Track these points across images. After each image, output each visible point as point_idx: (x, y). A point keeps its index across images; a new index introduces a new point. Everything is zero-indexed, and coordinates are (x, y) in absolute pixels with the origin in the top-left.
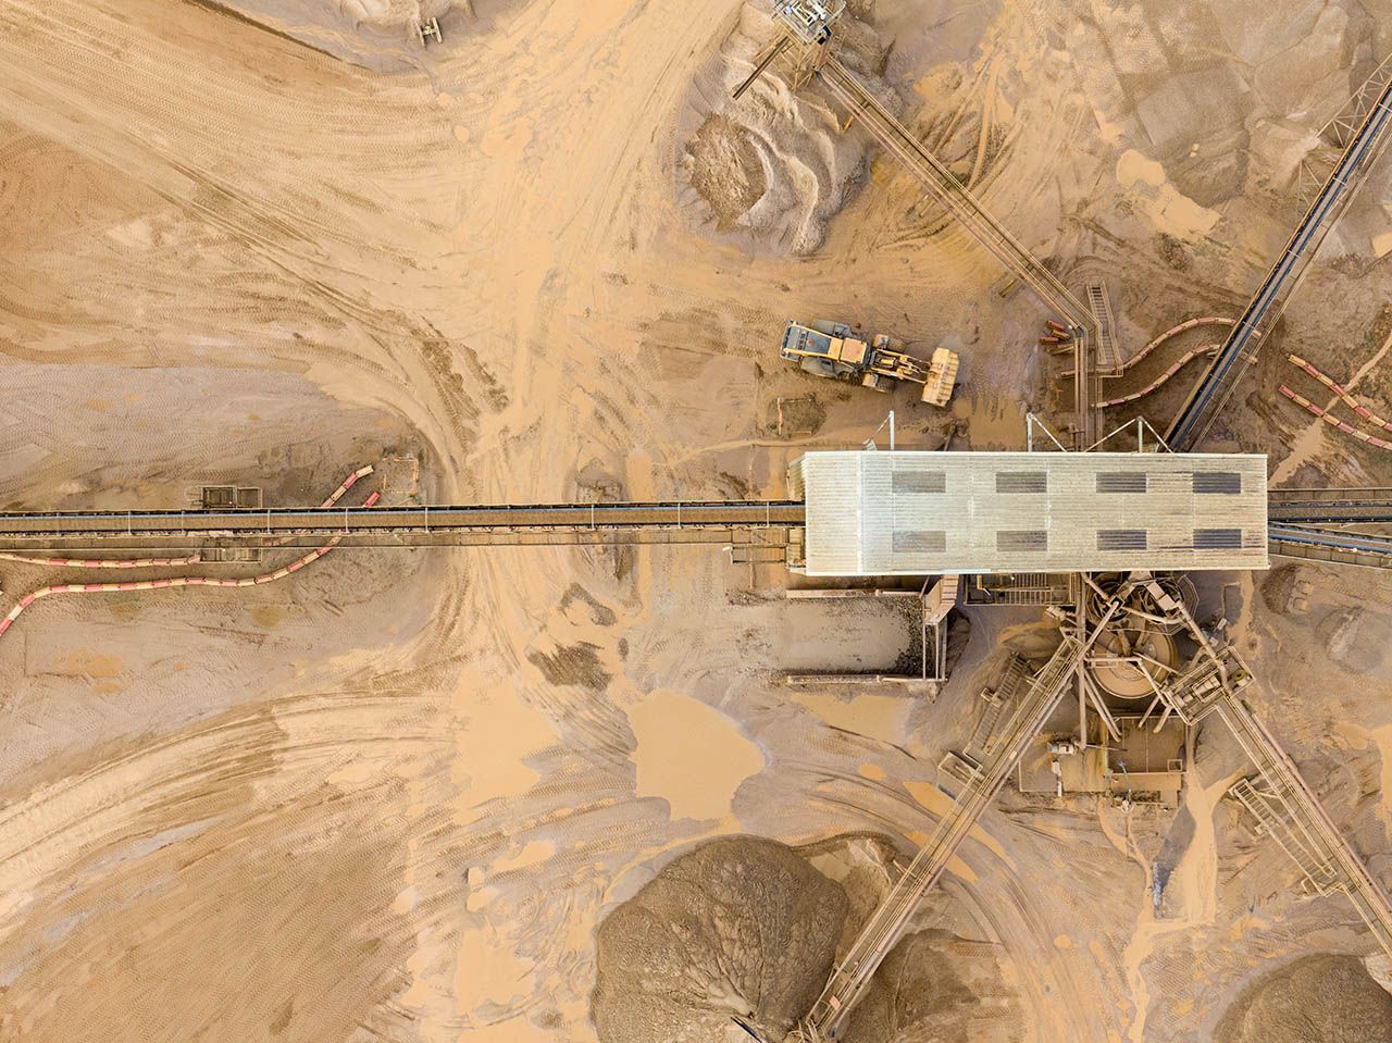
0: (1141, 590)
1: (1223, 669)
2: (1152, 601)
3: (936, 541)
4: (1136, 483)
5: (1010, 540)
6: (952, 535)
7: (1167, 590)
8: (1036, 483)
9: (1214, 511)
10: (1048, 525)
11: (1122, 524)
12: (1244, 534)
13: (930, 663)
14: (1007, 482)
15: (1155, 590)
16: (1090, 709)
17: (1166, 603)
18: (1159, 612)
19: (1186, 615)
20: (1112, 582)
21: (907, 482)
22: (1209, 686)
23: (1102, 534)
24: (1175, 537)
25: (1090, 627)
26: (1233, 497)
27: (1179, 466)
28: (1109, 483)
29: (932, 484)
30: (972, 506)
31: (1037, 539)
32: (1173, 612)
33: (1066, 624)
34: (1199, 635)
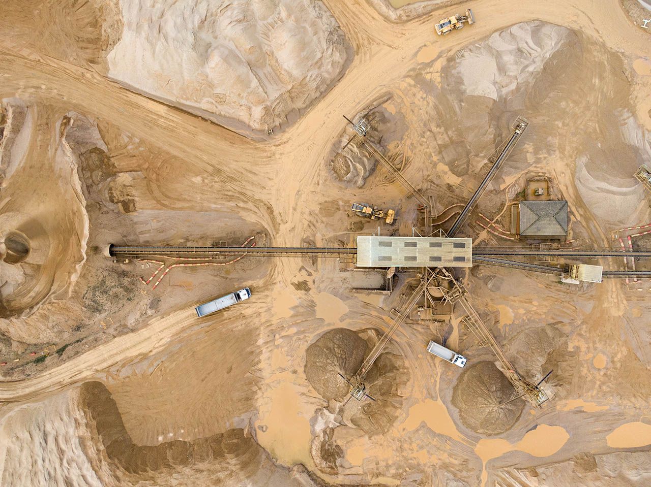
0: (441, 271)
1: (461, 291)
2: (443, 273)
3: (389, 259)
4: (439, 245)
5: (408, 259)
6: (393, 257)
7: (447, 271)
8: (414, 245)
9: (459, 252)
10: (417, 255)
11: (436, 255)
12: (466, 258)
13: (388, 287)
14: (407, 244)
15: (444, 271)
16: (428, 299)
17: (447, 274)
18: (445, 276)
19: (452, 277)
20: (433, 269)
21: (382, 244)
22: (457, 295)
23: (430, 257)
24: (449, 258)
25: (428, 279)
26: (463, 249)
27: (450, 241)
28: (433, 245)
29: (389, 244)
30: (398, 250)
31: (414, 258)
32: (448, 276)
33: (422, 278)
34: (455, 282)
